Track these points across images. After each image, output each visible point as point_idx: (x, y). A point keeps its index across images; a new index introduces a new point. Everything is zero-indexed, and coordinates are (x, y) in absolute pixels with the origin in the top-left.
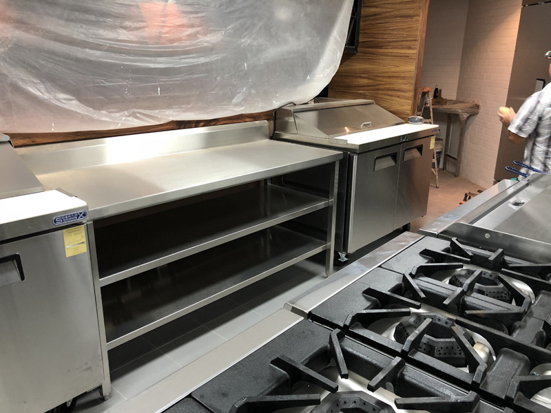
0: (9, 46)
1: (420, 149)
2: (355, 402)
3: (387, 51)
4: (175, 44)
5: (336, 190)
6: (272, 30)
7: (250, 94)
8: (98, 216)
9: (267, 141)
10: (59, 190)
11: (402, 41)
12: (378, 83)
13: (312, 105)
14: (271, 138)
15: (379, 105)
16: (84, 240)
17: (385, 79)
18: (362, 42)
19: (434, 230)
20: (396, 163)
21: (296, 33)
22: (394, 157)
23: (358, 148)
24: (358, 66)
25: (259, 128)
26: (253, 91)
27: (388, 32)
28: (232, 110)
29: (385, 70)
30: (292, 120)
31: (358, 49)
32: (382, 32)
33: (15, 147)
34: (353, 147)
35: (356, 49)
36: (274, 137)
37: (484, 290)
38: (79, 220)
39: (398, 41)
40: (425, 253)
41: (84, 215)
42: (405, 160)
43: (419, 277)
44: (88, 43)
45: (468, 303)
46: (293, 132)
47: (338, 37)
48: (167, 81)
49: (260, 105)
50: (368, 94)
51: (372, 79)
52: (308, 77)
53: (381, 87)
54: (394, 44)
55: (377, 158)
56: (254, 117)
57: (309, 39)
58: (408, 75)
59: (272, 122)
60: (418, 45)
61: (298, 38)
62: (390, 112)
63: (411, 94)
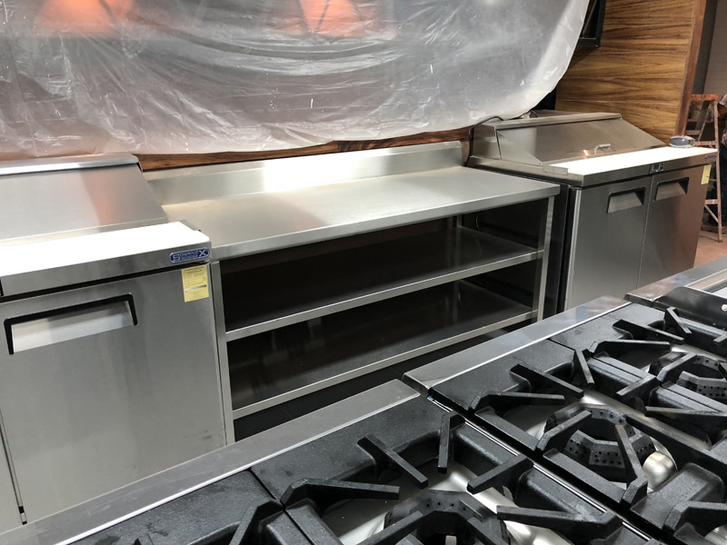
0: (139, 52)
1: (684, 183)
2: (453, 505)
3: (643, 42)
4: (336, 43)
5: (548, 238)
6: (471, 19)
7: (437, 105)
8: (225, 255)
9: (458, 169)
10: (184, 222)
11: (668, 27)
12: (628, 88)
13: (527, 119)
14: (466, 165)
15: (628, 121)
16: (206, 282)
17: (638, 84)
18: (608, 31)
19: (649, 295)
20: (643, 203)
21: (507, 23)
22: (641, 193)
23: (582, 179)
24: (598, 65)
25: (449, 152)
26: (441, 102)
27: (647, 15)
28: (411, 127)
29: (638, 71)
30: (494, 140)
31: (602, 41)
32: (637, 15)
33: (144, 171)
34: (576, 179)
35: (598, 42)
36: (469, 163)
37: (697, 383)
38: (200, 259)
39: (662, 28)
40: (621, 325)
41: (206, 253)
42: (658, 199)
43: (600, 356)
44: (228, 45)
45: (660, 397)
46: (495, 157)
47: (569, 27)
48: (322, 90)
49: (452, 120)
50: (611, 105)
51: (619, 83)
52: (523, 83)
53: (631, 94)
54: (654, 32)
55: (613, 195)
56: (442, 136)
57: (526, 29)
58: (674, 77)
59: (468, 143)
60: (692, 32)
61: (510, 29)
62: (644, 130)
63: (677, 104)
